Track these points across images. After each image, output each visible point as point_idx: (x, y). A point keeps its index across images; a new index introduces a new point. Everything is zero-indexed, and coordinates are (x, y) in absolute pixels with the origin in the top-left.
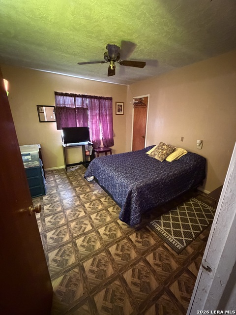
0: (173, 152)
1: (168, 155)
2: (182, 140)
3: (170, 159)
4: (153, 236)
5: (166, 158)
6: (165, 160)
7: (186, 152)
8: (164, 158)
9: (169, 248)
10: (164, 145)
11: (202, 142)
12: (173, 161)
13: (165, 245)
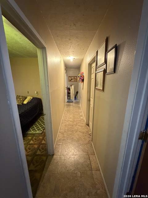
0: (26, 99)
1: (24, 101)
2: (28, 93)
3: (25, 102)
4: (29, 136)
5: (23, 102)
6: (23, 104)
7: (32, 98)
8: (22, 102)
9: (37, 135)
10: (20, 96)
11: (37, 92)
12: (27, 103)
13: (36, 135)
